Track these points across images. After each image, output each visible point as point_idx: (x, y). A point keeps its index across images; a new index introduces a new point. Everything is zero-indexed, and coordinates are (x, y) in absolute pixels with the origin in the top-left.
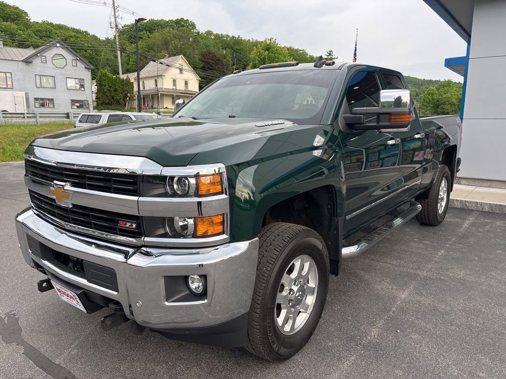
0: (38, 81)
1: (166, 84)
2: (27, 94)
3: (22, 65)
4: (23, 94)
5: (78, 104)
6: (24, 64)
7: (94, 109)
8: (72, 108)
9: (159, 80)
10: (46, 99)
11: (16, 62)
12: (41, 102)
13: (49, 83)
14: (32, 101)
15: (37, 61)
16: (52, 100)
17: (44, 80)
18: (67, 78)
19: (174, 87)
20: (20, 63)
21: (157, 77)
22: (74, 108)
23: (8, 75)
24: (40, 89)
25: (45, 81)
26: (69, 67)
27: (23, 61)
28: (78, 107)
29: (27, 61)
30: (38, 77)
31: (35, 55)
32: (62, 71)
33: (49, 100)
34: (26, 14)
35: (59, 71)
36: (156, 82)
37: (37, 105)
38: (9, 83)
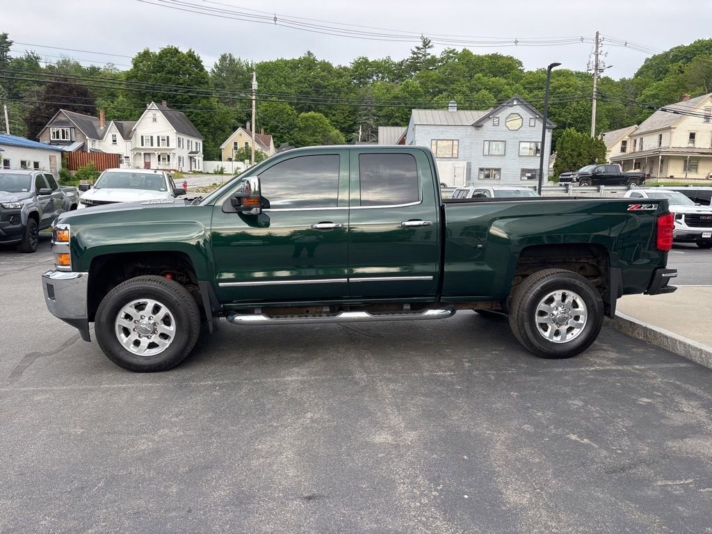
0: (486, 148)
1: (677, 141)
2: (469, 165)
3: (471, 130)
4: (464, 164)
5: (529, 175)
6: (473, 128)
7: (549, 180)
8: (521, 180)
9: (665, 136)
10: (492, 169)
11: (465, 128)
12: (486, 173)
13: (499, 150)
14: (475, 171)
15: (488, 125)
16: (498, 170)
17: (494, 145)
18: (520, 142)
19: (691, 145)
20: (469, 128)
21: (660, 132)
22: (524, 180)
23: (455, 143)
24: (488, 157)
25: (494, 147)
26: (526, 128)
27: (472, 125)
28: (529, 178)
29: (478, 125)
30: (487, 143)
31: (487, 117)
32: (516, 134)
33: (495, 170)
34: (520, 63)
35: (512, 134)
36: (661, 139)
37: (482, 177)
38: (455, 152)
